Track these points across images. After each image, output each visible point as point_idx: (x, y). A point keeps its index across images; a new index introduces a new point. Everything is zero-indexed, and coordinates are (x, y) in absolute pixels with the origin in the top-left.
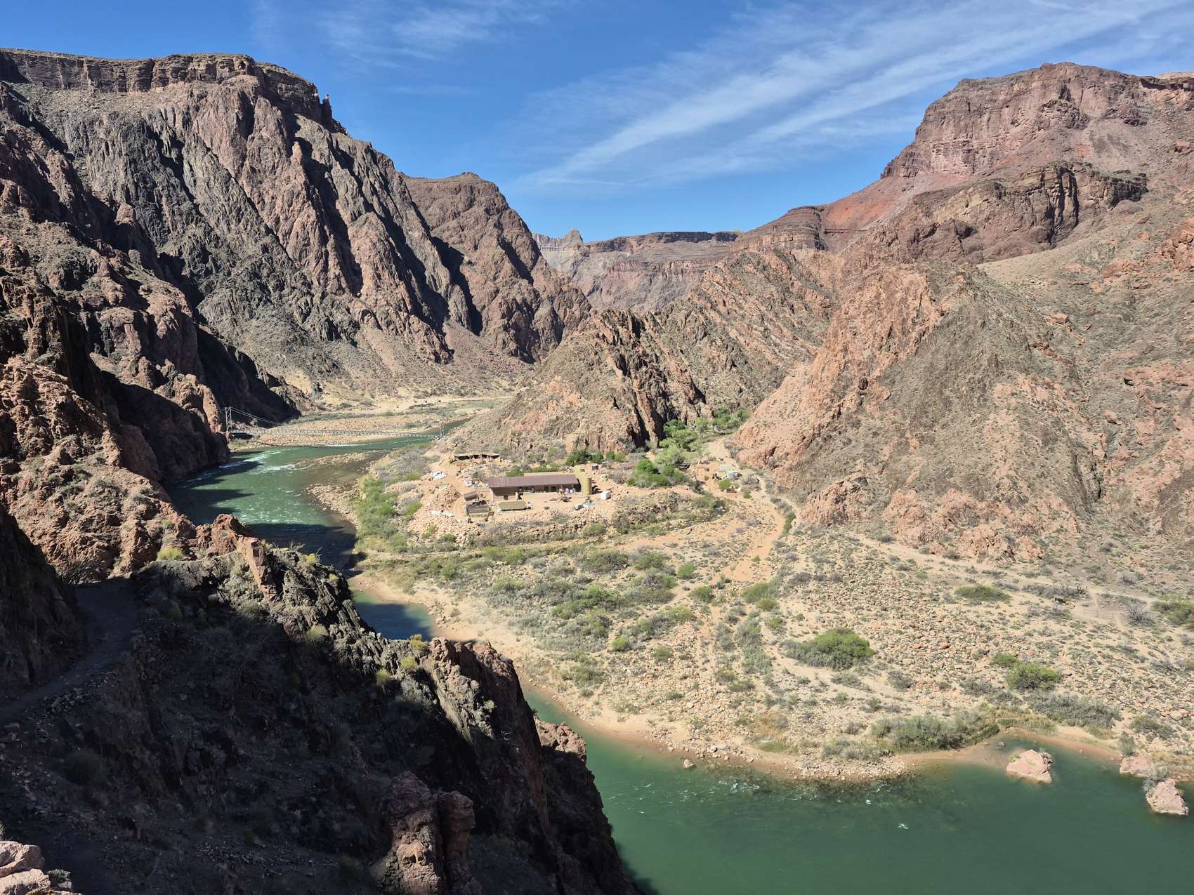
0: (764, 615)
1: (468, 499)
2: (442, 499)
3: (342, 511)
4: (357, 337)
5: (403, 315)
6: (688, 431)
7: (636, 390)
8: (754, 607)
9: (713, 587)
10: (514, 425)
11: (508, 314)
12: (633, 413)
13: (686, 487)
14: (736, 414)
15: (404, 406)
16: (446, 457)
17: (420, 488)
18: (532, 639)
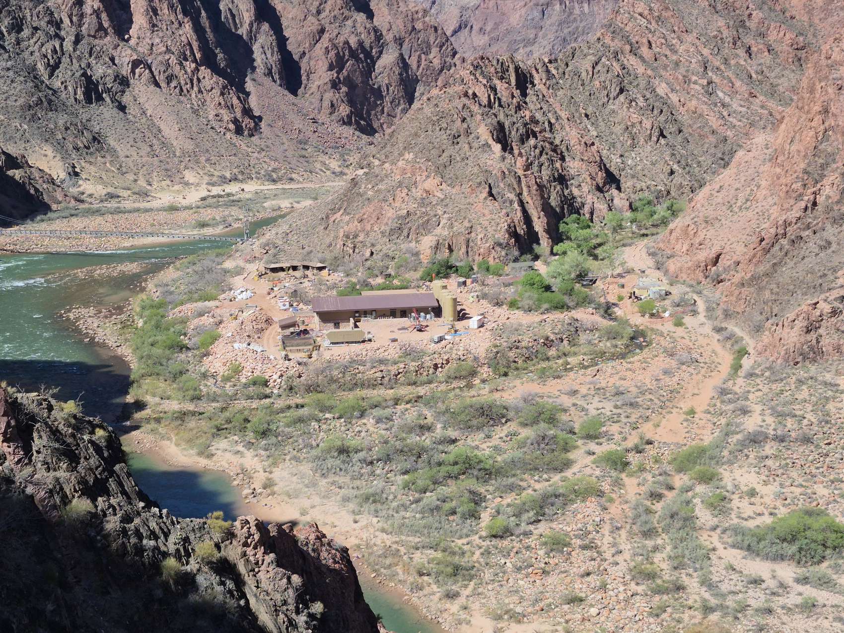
0: (700, 489)
1: (284, 327)
2: (249, 327)
3: (111, 342)
4: (126, 99)
5: (190, 66)
6: (595, 232)
7: (520, 173)
8: (686, 478)
9: (628, 451)
10: (348, 223)
11: (337, 64)
12: (516, 205)
13: (590, 310)
14: (665, 205)
15: (193, 197)
16: (254, 268)
17: (218, 311)
18: (375, 520)
